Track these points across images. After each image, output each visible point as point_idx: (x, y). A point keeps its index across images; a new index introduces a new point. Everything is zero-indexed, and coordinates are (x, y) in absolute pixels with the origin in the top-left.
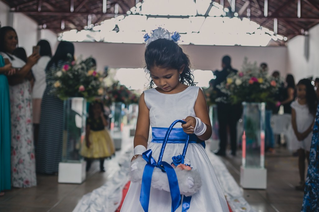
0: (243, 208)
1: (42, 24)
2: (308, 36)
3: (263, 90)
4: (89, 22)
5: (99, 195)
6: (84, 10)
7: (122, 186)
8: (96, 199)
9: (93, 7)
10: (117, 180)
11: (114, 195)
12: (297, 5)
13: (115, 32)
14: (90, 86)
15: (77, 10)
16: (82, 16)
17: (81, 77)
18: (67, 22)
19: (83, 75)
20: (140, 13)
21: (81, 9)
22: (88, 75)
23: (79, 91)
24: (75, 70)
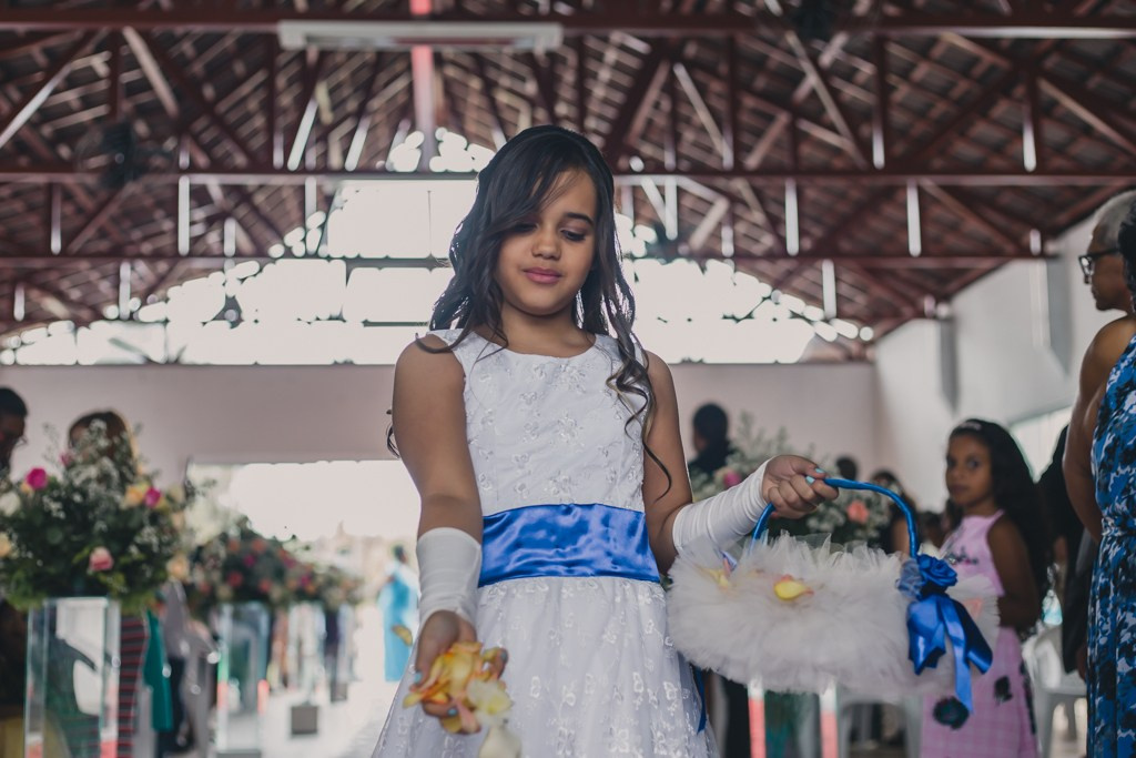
2: (950, 323)
4: (125, 290)
6: (103, 245)
9: (136, 234)
12: (904, 207)
13: (225, 324)
14: (134, 550)
15: (76, 246)
16: (93, 268)
17: (97, 512)
18: (35, 294)
19: (103, 506)
20: (321, 253)
21: (89, 241)
22: (124, 506)
23: (91, 571)
24: (71, 486)
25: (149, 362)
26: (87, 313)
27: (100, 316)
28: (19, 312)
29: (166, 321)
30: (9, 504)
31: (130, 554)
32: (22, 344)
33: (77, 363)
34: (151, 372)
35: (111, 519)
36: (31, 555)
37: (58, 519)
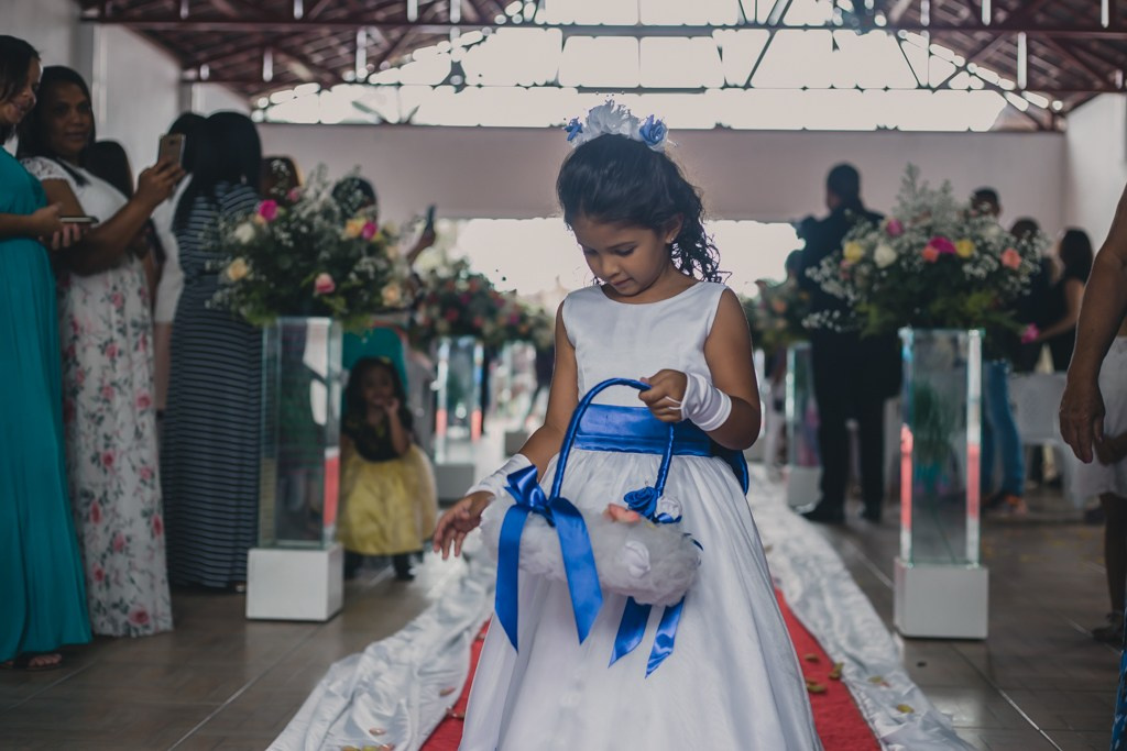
0: (901, 709)
1: (197, 66)
3: (975, 284)
4: (361, 56)
5: (388, 662)
6: (342, 13)
7: (468, 629)
8: (377, 675)
9: (371, 3)
10: (455, 609)
11: (442, 663)
13: (451, 89)
14: (353, 276)
15: (316, 12)
16: (334, 34)
17: (321, 243)
18: (282, 58)
19: (327, 237)
20: (539, 21)
21: (327, 9)
22: (344, 237)
23: (316, 293)
24: (298, 218)
25: (384, 123)
26: (329, 76)
27: (340, 81)
28: (268, 74)
29: (399, 85)
30: (245, 233)
31: (350, 280)
32: (271, 104)
33: (320, 123)
34: (385, 132)
35: (333, 249)
36: (264, 278)
37: (287, 247)
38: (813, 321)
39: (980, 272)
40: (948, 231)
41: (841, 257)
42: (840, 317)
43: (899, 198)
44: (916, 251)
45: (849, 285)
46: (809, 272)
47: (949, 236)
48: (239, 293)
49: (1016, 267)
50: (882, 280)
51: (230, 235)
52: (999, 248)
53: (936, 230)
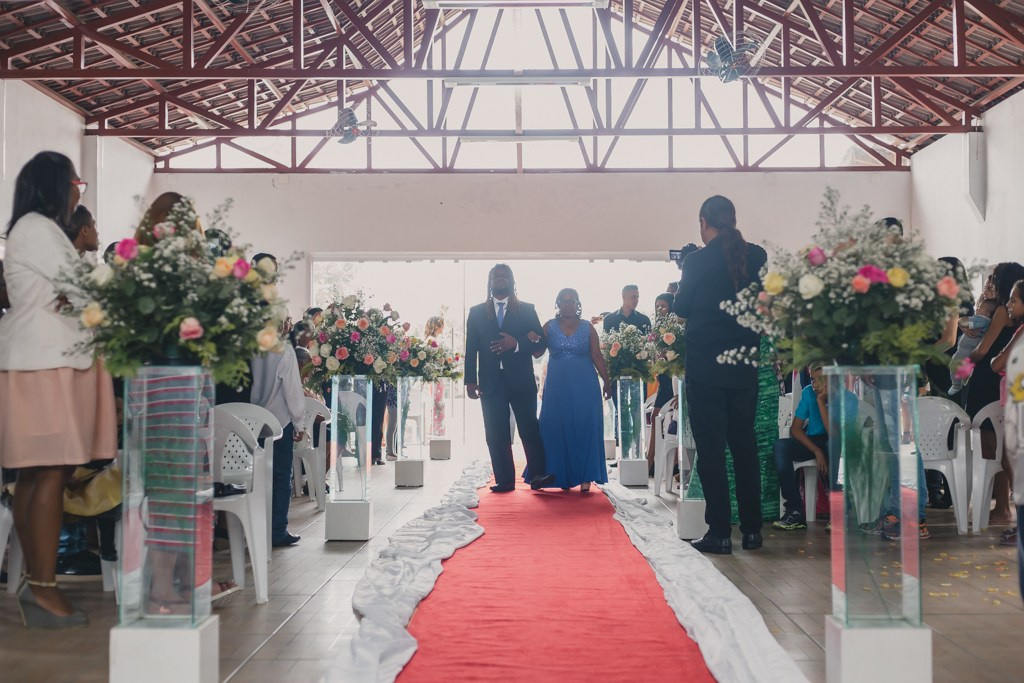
1: (100, 118)
3: (909, 315)
6: (237, 66)
14: (223, 320)
15: (206, 67)
16: (230, 87)
18: (181, 110)
22: (212, 277)
23: (182, 340)
24: (161, 257)
25: (280, 169)
26: (227, 130)
27: (237, 130)
28: (167, 127)
29: (293, 133)
30: (103, 274)
31: (221, 325)
32: (173, 155)
33: (219, 170)
35: (202, 290)
36: (122, 323)
37: (149, 287)
38: (727, 357)
39: (916, 303)
40: (878, 258)
41: (761, 288)
42: (755, 354)
43: (817, 224)
44: (844, 281)
45: (766, 320)
46: (722, 306)
47: (880, 263)
48: (97, 340)
49: (954, 297)
50: (806, 313)
51: (86, 275)
52: (934, 274)
53: (867, 258)
